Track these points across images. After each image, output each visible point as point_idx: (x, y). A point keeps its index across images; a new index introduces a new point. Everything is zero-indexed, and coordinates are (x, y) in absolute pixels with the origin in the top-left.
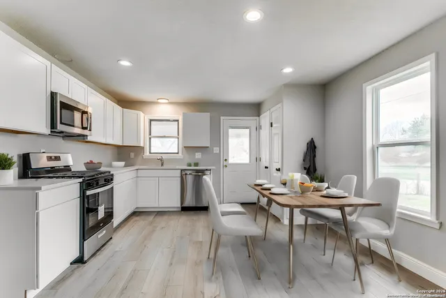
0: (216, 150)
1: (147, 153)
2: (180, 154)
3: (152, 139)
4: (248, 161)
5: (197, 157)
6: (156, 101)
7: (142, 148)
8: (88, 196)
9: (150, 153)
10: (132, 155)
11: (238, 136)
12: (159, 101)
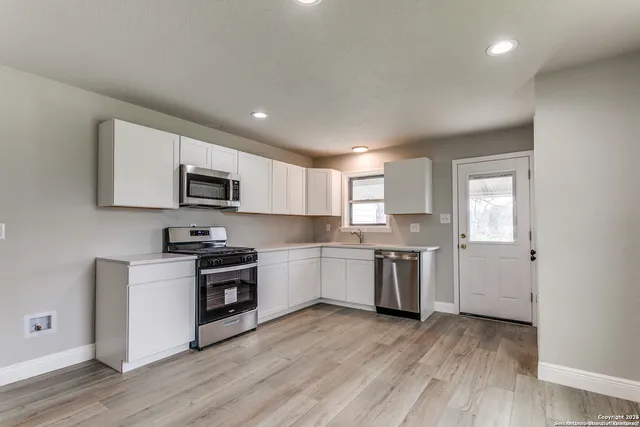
0: (444, 219)
1: (346, 224)
2: (388, 227)
3: (354, 206)
4: (510, 239)
5: (412, 230)
6: (351, 151)
7: (339, 219)
8: (205, 275)
9: (351, 224)
10: (328, 227)
11: (486, 192)
12: (356, 150)
